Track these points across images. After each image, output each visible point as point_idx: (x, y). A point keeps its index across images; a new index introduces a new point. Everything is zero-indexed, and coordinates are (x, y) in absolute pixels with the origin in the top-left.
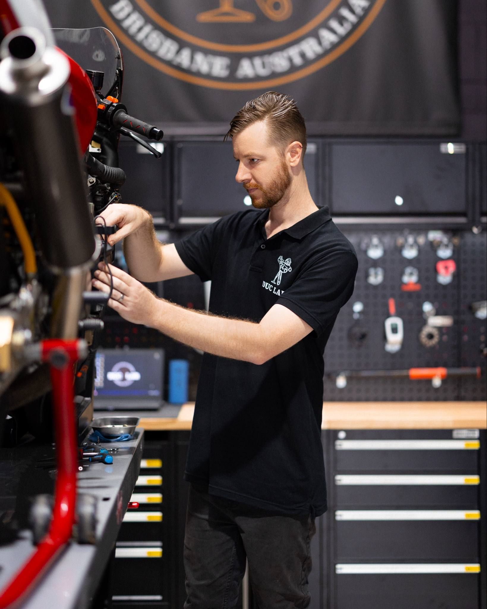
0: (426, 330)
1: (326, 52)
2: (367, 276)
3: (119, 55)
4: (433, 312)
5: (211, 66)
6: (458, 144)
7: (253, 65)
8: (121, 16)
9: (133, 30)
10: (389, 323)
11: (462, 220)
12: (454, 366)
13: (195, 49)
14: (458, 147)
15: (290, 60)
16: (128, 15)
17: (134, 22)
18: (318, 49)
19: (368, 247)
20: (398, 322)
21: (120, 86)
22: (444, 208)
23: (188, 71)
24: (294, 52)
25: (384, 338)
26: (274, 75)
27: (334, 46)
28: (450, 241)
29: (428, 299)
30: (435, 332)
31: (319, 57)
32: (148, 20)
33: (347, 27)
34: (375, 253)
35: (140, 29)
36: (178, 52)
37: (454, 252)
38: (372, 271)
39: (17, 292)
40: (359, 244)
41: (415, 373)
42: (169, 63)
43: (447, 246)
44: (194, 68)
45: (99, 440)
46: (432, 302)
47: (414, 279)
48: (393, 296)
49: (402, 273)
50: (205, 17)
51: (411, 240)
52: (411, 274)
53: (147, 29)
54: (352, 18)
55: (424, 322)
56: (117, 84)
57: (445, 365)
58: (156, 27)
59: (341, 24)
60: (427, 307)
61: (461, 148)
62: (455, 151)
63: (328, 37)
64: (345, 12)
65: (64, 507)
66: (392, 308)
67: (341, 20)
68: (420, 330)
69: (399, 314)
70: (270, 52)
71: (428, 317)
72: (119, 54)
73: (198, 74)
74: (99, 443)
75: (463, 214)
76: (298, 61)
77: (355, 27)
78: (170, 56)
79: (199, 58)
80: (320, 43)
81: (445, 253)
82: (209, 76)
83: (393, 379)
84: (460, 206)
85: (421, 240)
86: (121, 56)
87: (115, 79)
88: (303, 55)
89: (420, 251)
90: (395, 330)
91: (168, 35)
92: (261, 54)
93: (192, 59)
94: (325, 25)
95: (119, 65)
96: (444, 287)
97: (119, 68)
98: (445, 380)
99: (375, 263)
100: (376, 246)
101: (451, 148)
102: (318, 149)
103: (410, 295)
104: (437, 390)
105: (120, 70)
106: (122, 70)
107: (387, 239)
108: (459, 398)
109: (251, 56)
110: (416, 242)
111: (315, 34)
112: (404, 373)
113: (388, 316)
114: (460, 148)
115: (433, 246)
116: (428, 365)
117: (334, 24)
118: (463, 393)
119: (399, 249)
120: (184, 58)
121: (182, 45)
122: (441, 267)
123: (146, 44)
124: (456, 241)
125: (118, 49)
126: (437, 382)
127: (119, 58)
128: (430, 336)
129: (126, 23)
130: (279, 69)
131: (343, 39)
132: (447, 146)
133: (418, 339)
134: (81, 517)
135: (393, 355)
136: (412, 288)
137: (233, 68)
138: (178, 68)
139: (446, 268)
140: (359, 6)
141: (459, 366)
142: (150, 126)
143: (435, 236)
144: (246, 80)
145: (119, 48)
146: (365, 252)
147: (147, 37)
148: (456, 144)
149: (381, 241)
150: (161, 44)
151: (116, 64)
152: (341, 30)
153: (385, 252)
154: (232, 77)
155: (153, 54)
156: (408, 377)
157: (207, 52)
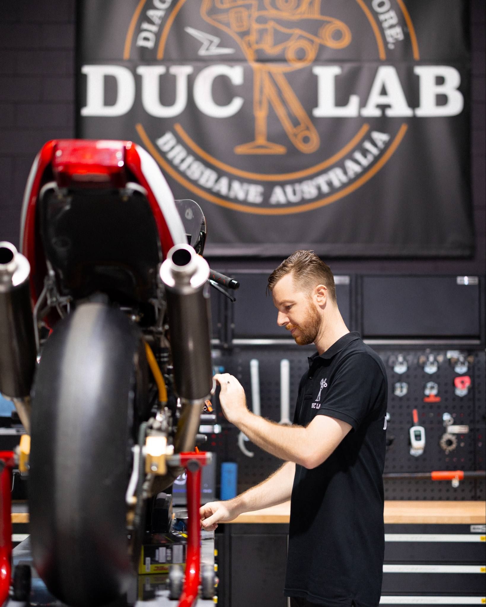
0: (446, 437)
1: (351, 181)
2: (394, 389)
3: (204, 222)
4: (452, 422)
5: (247, 194)
6: (471, 277)
7: (285, 193)
8: (165, 148)
9: (177, 161)
10: (413, 431)
11: (476, 342)
12: (470, 469)
13: (232, 178)
14: (471, 279)
15: (319, 188)
16: (173, 148)
17: (178, 153)
18: (344, 179)
19: (394, 363)
20: (421, 430)
21: (203, 245)
22: (460, 332)
23: (226, 198)
24: (322, 181)
25: (410, 444)
26: (303, 201)
27: (358, 176)
28: (465, 358)
29: (447, 410)
30: (453, 438)
31: (344, 186)
32: (190, 152)
33: (370, 158)
34: (400, 369)
35: (183, 161)
36: (217, 181)
37: (469, 368)
38: (398, 385)
39: (154, 415)
40: (387, 361)
41: (436, 474)
42: (209, 191)
43: (463, 364)
44: (232, 195)
45: (184, 529)
46: (451, 413)
47: (434, 392)
48: (416, 407)
49: (424, 387)
50: (241, 150)
51: (431, 358)
52: (432, 388)
53: (190, 159)
54: (375, 151)
55: (444, 430)
56: (201, 243)
57: (462, 469)
58: (198, 158)
59: (365, 156)
60: (446, 417)
61: (475, 281)
62: (469, 283)
63: (353, 168)
64: (368, 145)
65: (192, 571)
66: (416, 419)
67: (365, 153)
68: (440, 437)
69: (421, 423)
70: (300, 181)
71: (447, 426)
72: (204, 220)
73: (236, 200)
74: (184, 531)
75: (477, 337)
76: (325, 189)
77: (377, 159)
78: (210, 184)
79: (236, 185)
80: (345, 172)
81: (461, 369)
82: (245, 203)
83: (417, 480)
84: (474, 331)
85: (441, 358)
86: (205, 223)
87: (198, 239)
88: (330, 184)
89: (439, 368)
90: (418, 437)
91: (208, 165)
92: (292, 182)
93: (230, 187)
94: (350, 156)
95: (202, 229)
96: (461, 399)
97: (203, 231)
98: (462, 481)
99: (400, 378)
100: (401, 364)
101: (466, 280)
102: (351, 281)
103: (432, 405)
104: (455, 490)
105: (203, 233)
106: (205, 233)
107: (410, 358)
108: (475, 498)
109: (282, 184)
110: (435, 360)
111: (341, 165)
112: (428, 475)
113: (413, 425)
114: (473, 281)
115: (451, 364)
116: (448, 469)
117: (358, 156)
118: (479, 493)
119: (422, 367)
120: (223, 186)
121: (220, 174)
122: (458, 381)
123: (189, 173)
124: (471, 359)
125: (203, 218)
126: (456, 483)
127: (203, 224)
128: (449, 443)
129: (170, 155)
130: (307, 196)
131: (366, 170)
132: (463, 279)
133: (439, 444)
134: (204, 579)
135: (417, 459)
136: (432, 399)
137: (267, 195)
138: (218, 195)
139: (463, 382)
140: (381, 140)
141: (475, 470)
142: (229, 279)
143: (452, 354)
144: (279, 205)
145: (204, 216)
146: (393, 368)
147: (189, 167)
148: (470, 277)
149: (405, 359)
150: (202, 174)
151: (200, 228)
152: (365, 162)
153: (408, 368)
154: (266, 202)
155: (195, 183)
156: (430, 478)
157: (242, 181)
